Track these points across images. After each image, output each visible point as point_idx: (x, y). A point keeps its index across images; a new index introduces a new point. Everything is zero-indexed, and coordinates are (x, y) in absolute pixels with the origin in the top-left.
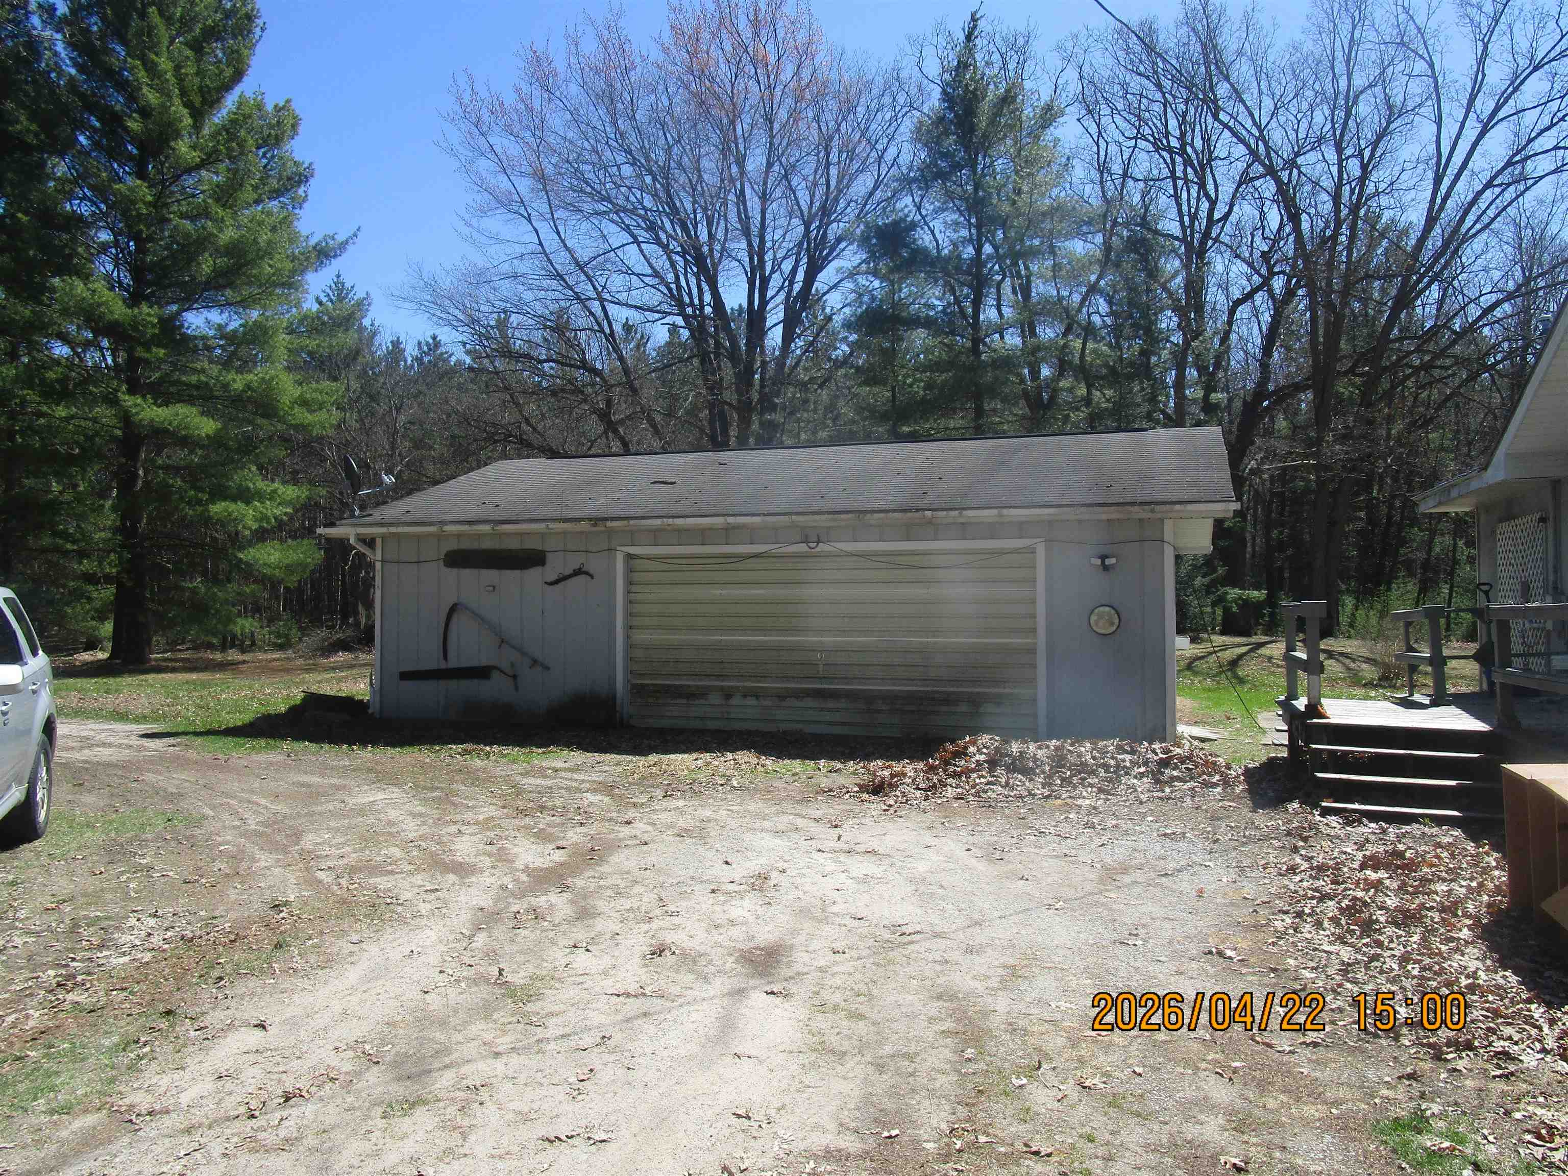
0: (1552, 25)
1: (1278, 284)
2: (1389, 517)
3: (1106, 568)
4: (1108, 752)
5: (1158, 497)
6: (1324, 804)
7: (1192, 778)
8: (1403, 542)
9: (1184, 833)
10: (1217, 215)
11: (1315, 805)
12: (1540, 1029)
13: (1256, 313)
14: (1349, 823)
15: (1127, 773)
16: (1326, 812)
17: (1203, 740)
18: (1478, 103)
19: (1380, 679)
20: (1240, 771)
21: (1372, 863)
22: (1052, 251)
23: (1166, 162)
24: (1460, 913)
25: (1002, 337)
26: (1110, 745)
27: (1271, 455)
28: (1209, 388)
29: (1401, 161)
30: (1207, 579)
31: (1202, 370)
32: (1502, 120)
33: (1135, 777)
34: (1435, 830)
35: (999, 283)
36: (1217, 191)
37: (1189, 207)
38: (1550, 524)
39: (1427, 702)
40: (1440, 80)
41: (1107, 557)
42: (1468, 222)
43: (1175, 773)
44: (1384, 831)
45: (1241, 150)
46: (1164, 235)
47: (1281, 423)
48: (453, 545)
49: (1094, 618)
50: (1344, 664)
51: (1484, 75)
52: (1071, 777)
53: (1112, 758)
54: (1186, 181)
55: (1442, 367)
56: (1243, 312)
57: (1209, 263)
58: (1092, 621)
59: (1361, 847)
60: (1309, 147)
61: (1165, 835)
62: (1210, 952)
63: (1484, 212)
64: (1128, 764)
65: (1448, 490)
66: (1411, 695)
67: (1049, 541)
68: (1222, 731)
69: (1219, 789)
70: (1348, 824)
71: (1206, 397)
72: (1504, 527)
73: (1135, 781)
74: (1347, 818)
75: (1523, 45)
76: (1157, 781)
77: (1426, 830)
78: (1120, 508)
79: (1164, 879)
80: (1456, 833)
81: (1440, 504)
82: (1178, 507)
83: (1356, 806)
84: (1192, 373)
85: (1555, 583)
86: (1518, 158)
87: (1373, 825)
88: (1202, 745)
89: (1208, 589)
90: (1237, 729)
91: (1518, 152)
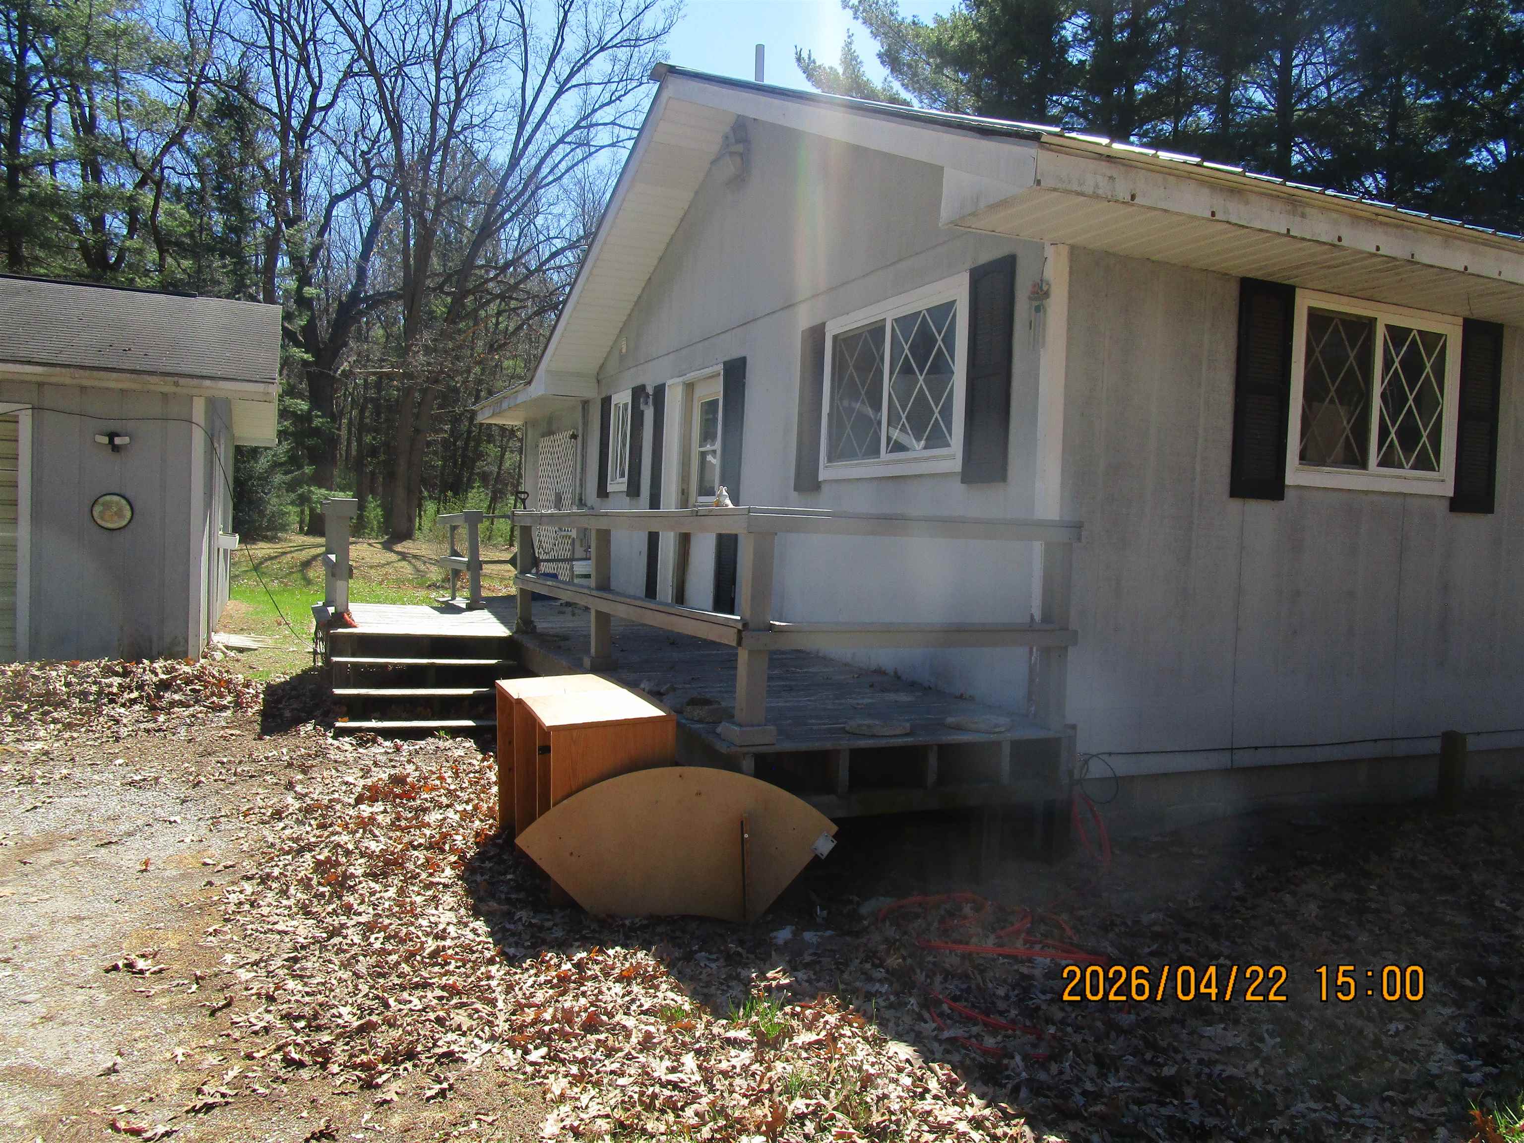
0: (616, 16)
1: (379, 188)
2: (469, 432)
3: (116, 448)
4: (89, 676)
5: (185, 368)
6: (338, 724)
7: (197, 702)
8: (480, 456)
9: (156, 779)
10: (320, 103)
11: (329, 726)
12: (493, 1002)
13: (357, 215)
14: (362, 743)
15: (112, 701)
16: (340, 733)
17: (241, 650)
18: (558, 63)
19: (443, 581)
20: (261, 688)
21: (373, 794)
22: (117, 81)
23: (264, 26)
24: (447, 847)
25: (53, 173)
26: (93, 667)
27: (363, 359)
28: (304, 280)
29: (494, 101)
30: (289, 477)
31: (296, 260)
32: (575, 86)
33: (123, 705)
34: (449, 743)
35: (49, 107)
36: (320, 76)
37: (287, 83)
38: (580, 439)
39: (464, 606)
40: (528, 32)
41: (118, 435)
42: (545, 170)
43: (177, 697)
44: (398, 749)
45: (347, 44)
46: (261, 107)
47: (378, 332)
49: (97, 509)
50: (415, 567)
51: (563, 40)
52: (28, 712)
53: (95, 683)
54: (284, 53)
55: (517, 299)
56: (342, 209)
57: (309, 151)
58: (95, 514)
59: (366, 773)
60: (413, 61)
61: (132, 783)
62: (116, 968)
63: (557, 165)
64: (115, 690)
65: (500, 401)
66: (453, 598)
67: (36, 409)
68: (267, 639)
69: (229, 713)
70: (360, 745)
71: (299, 289)
72: (545, 442)
73: (122, 710)
74: (361, 738)
75: (595, 27)
76: (153, 709)
77: (441, 744)
78: (133, 376)
79: (103, 850)
80: (467, 745)
81: (493, 415)
82: (208, 383)
83: (373, 724)
84: (283, 262)
85: (581, 494)
86: (583, 124)
87: (388, 744)
88: (239, 656)
89: (291, 487)
90: (285, 637)
91: (585, 118)
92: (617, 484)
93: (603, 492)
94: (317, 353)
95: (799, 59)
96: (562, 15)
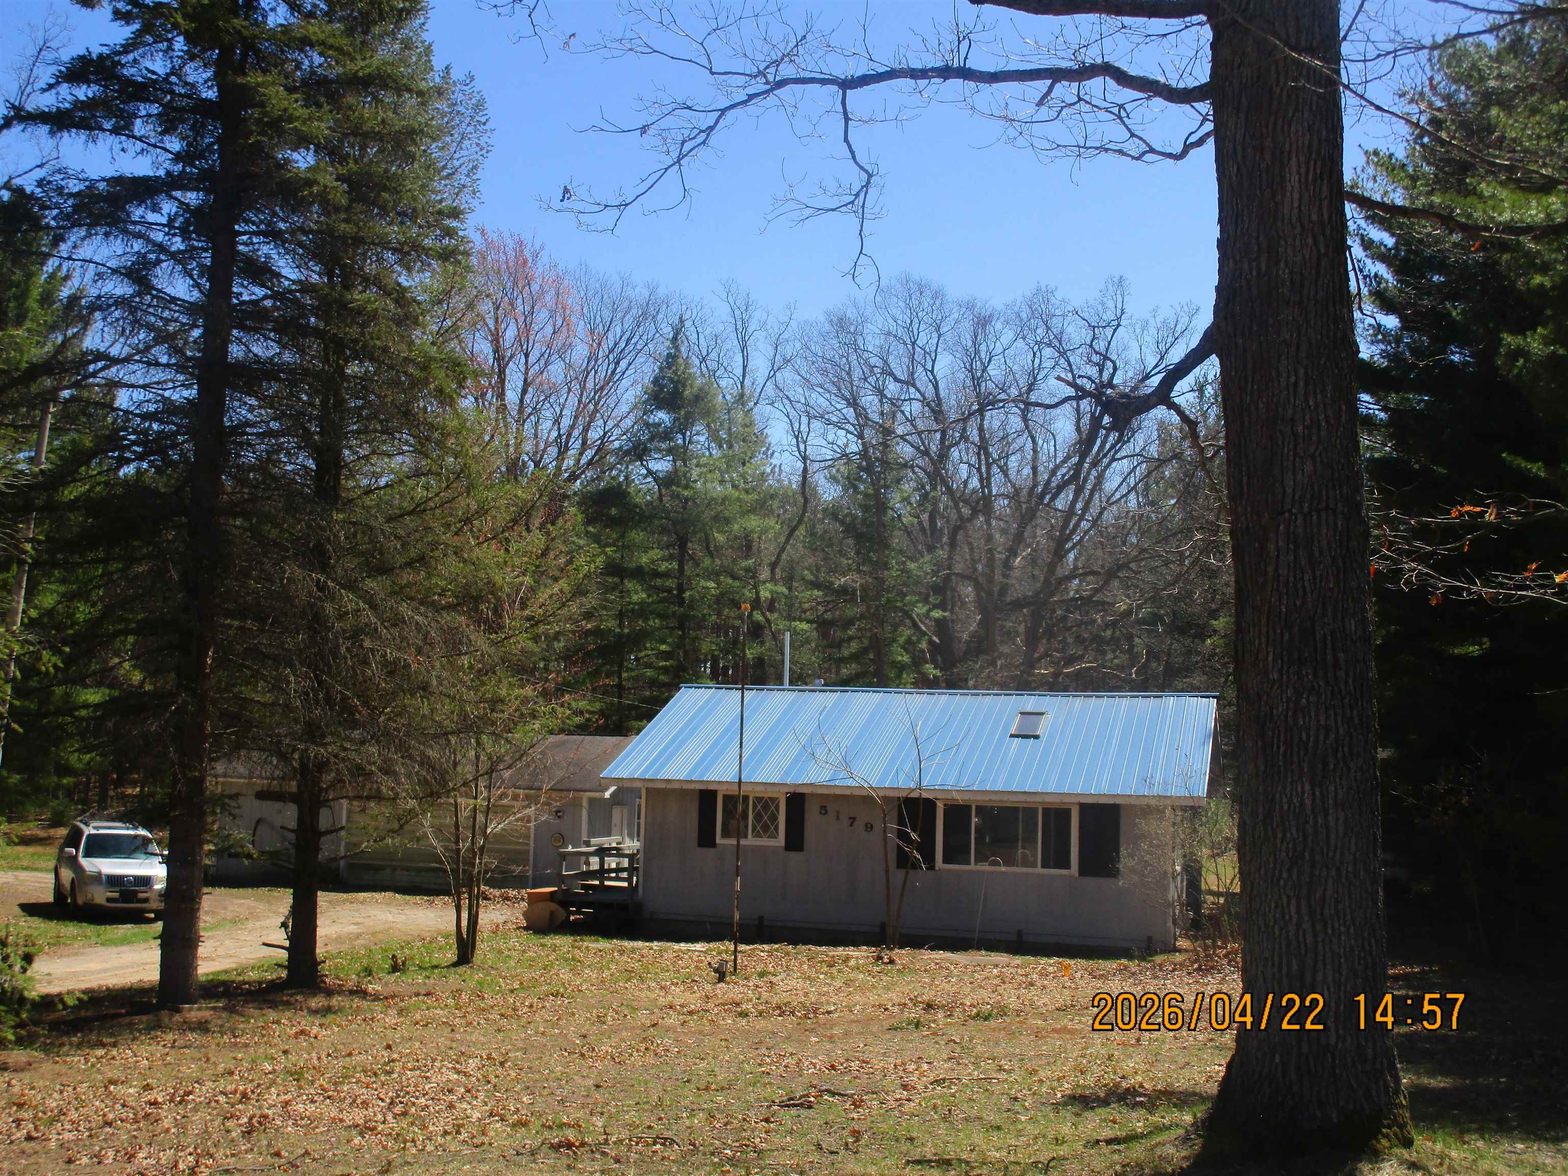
48: (258, 788)
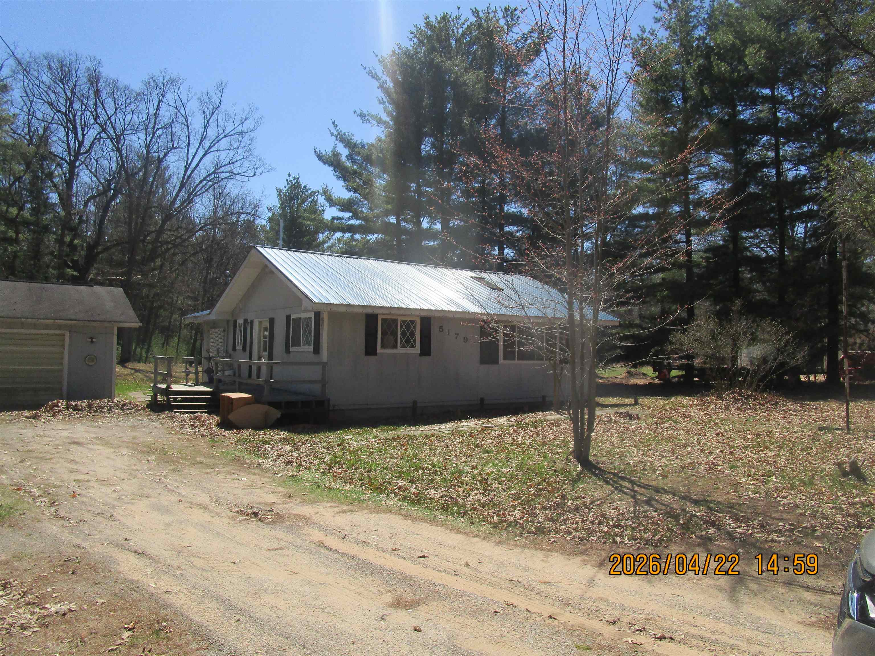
3: (93, 342)
6: (175, 411)
14: (181, 414)
18: (205, 141)
27: (101, 272)
32: (212, 151)
34: (201, 414)
38: (226, 331)
39: (193, 385)
40: (190, 128)
41: (93, 338)
51: (207, 133)
58: (86, 361)
66: (187, 383)
67: (70, 332)
72: (212, 330)
82: (121, 323)
83: (183, 410)
87: (187, 415)
92: (239, 347)
93: (234, 349)
94: (79, 271)
95: (315, 152)
96: (206, 122)
